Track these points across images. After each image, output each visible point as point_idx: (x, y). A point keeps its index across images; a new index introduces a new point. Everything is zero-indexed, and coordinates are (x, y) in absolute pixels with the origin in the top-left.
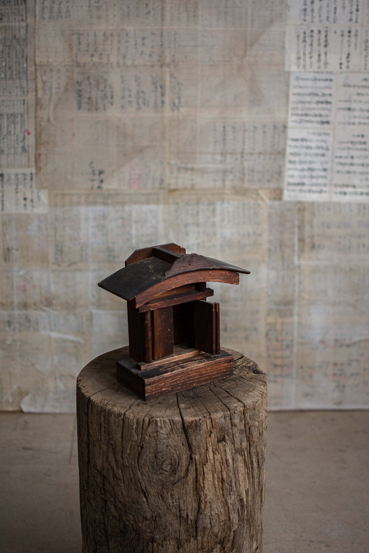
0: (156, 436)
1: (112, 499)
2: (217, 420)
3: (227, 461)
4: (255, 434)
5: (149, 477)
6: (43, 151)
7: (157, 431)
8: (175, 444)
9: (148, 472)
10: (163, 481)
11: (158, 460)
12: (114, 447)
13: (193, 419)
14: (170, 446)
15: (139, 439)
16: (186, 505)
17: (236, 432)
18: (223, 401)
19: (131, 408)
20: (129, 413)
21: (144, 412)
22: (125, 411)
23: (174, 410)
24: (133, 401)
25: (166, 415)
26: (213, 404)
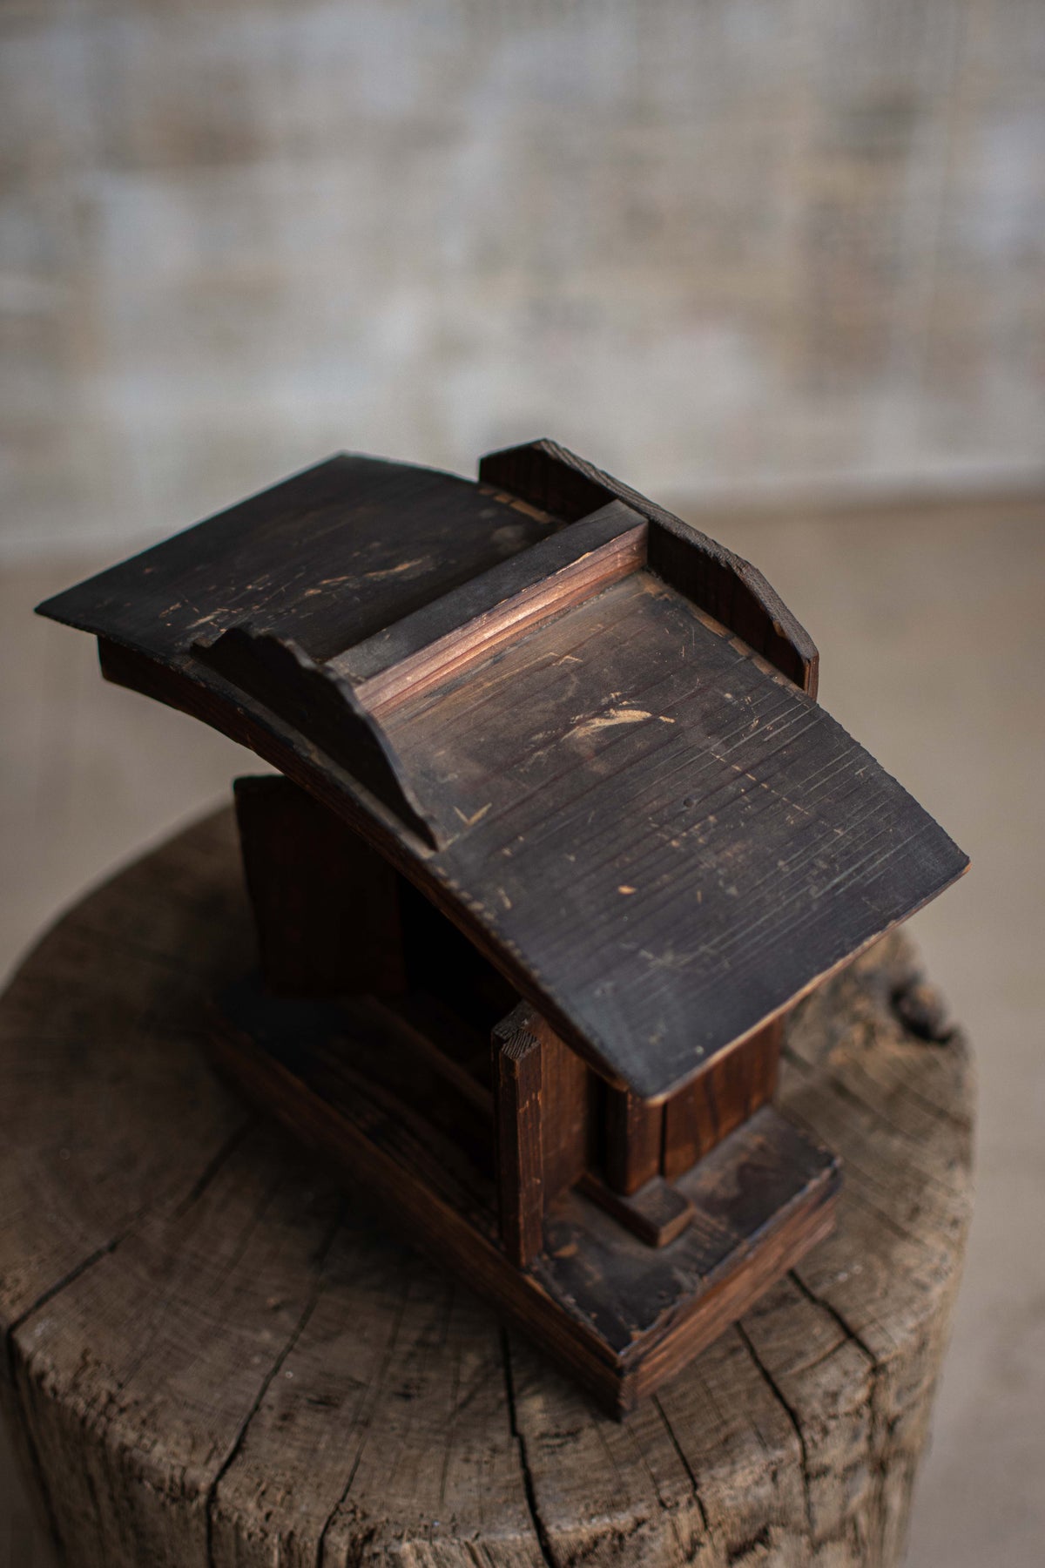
2: (734, 1498)
17: (823, 1490)
18: (759, 1348)
19: (247, 1453)
20: (237, 1494)
21: (322, 1490)
22: (212, 1471)
23: (492, 1457)
24: (256, 1378)
25: (450, 1516)
26: (704, 1383)
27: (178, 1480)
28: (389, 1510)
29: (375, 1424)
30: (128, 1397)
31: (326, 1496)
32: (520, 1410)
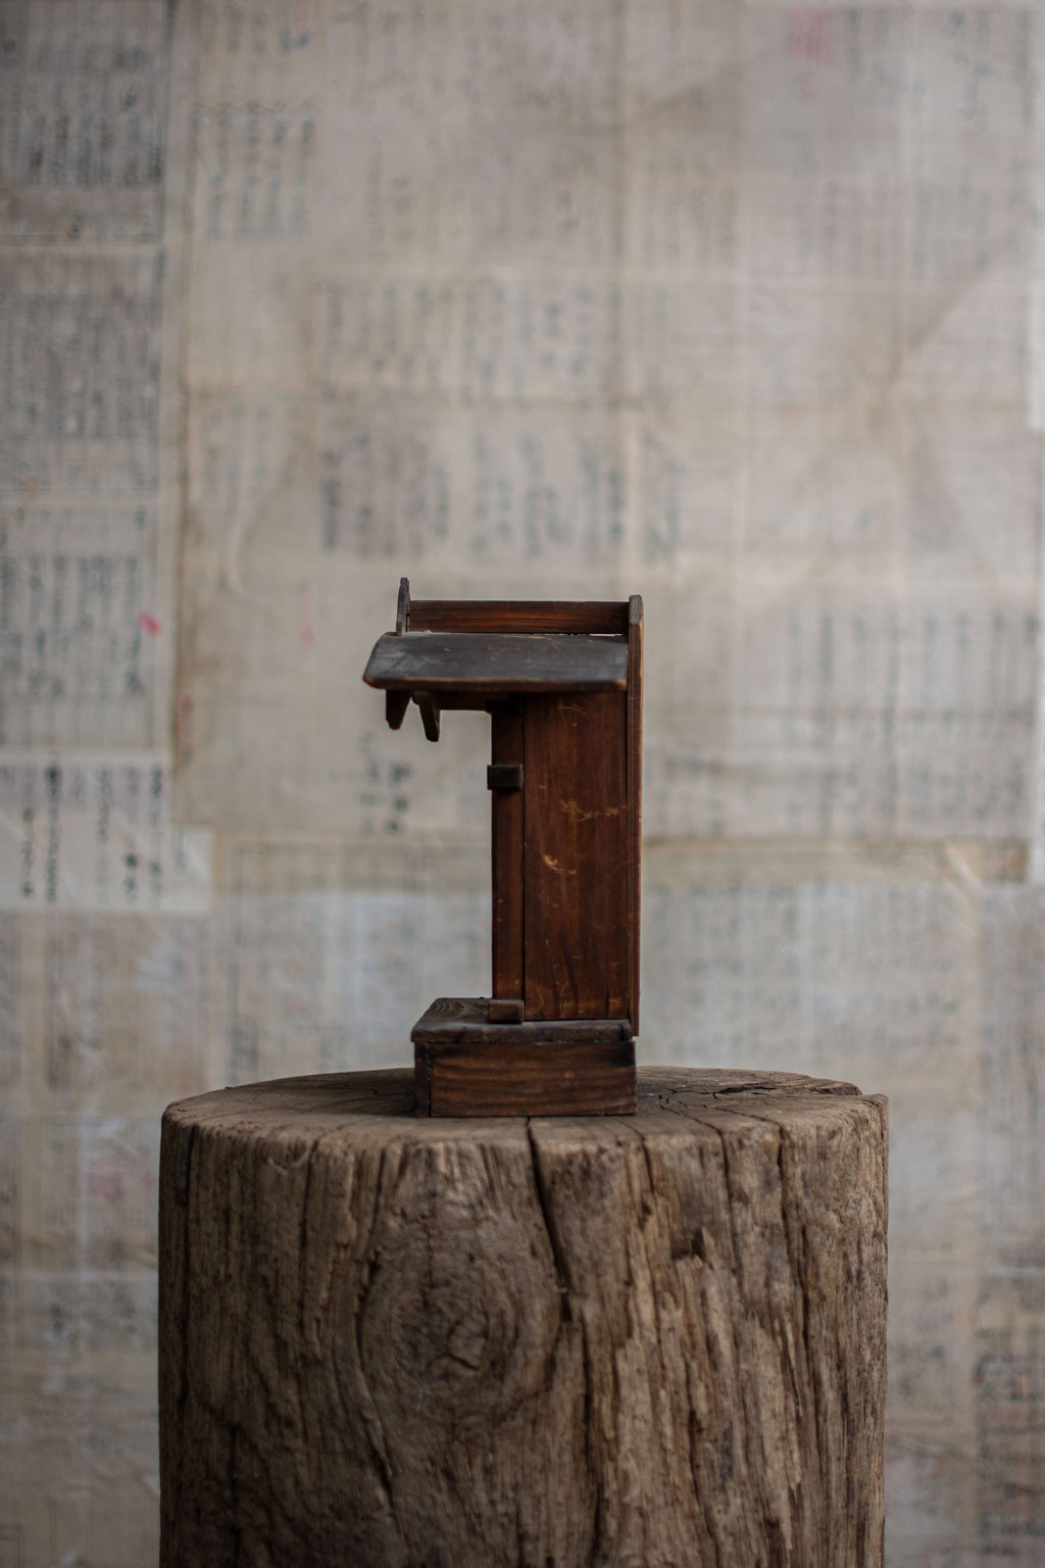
0: (427, 1213)
1: (261, 1517)
2: (671, 1158)
3: (710, 1343)
4: (828, 1262)
5: (399, 1390)
6: (199, 690)
7: (433, 1195)
8: (503, 1247)
9: (395, 1370)
10: (452, 1410)
11: (437, 1317)
12: (272, 1290)
13: (575, 1147)
14: (482, 1256)
15: (365, 1232)
16: (543, 1517)
17: (746, 1224)
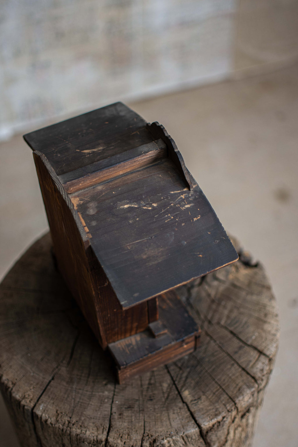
18: (239, 362)
19: (113, 427)
20: (114, 439)
21: (138, 432)
22: (105, 435)
23: (180, 410)
24: (108, 405)
25: (175, 430)
26: (228, 375)
27: (96, 440)
28: (158, 432)
29: (146, 410)
30: (74, 420)
31: (139, 433)
32: (183, 396)
